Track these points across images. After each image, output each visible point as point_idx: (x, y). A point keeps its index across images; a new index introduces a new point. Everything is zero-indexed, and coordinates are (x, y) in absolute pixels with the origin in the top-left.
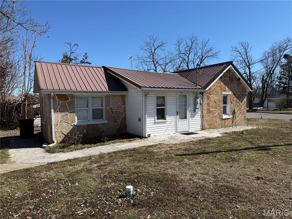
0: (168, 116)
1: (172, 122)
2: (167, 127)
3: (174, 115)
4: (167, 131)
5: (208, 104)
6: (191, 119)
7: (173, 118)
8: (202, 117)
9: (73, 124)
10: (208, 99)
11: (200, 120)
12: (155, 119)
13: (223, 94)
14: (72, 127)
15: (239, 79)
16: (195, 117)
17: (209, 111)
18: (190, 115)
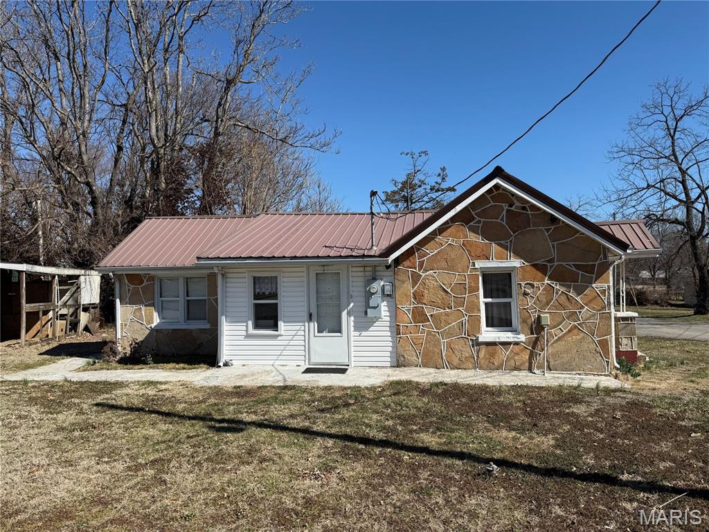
0: (284, 322)
1: (296, 338)
2: (282, 348)
3: (301, 322)
4: (281, 358)
5: (418, 297)
6: (357, 333)
7: (298, 328)
8: (396, 330)
9: (149, 326)
10: (415, 283)
11: (390, 339)
12: (247, 326)
13: (477, 266)
14: (148, 331)
15: (554, 220)
16: (372, 329)
17: (419, 316)
18: (352, 324)
